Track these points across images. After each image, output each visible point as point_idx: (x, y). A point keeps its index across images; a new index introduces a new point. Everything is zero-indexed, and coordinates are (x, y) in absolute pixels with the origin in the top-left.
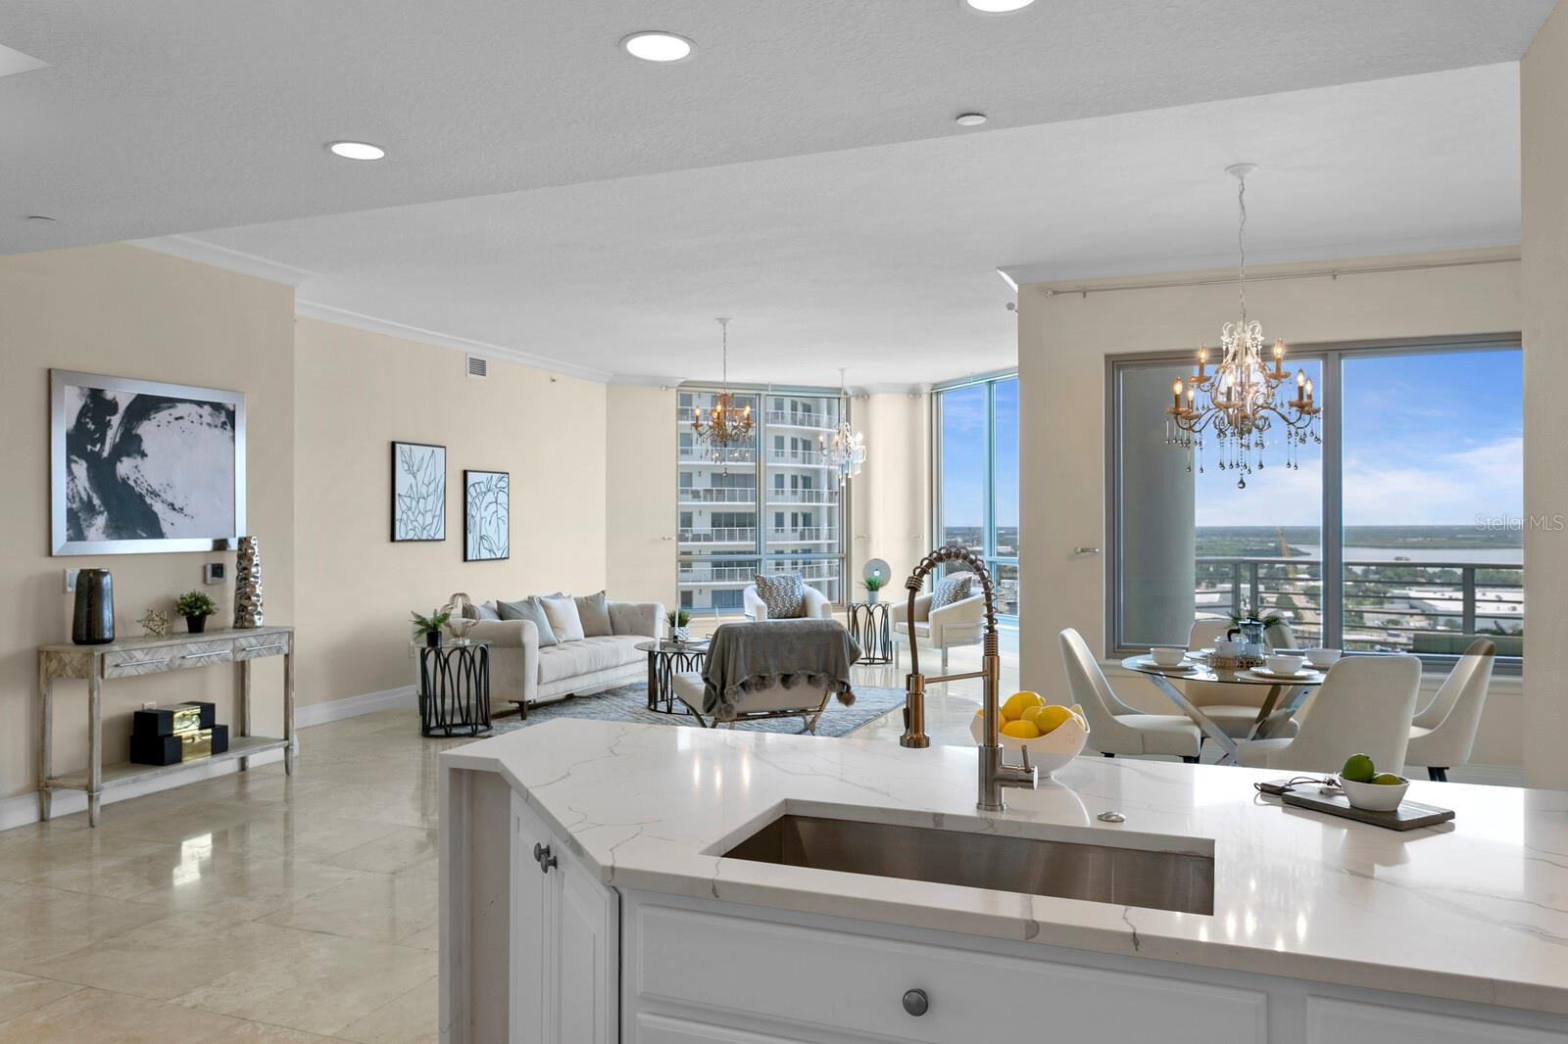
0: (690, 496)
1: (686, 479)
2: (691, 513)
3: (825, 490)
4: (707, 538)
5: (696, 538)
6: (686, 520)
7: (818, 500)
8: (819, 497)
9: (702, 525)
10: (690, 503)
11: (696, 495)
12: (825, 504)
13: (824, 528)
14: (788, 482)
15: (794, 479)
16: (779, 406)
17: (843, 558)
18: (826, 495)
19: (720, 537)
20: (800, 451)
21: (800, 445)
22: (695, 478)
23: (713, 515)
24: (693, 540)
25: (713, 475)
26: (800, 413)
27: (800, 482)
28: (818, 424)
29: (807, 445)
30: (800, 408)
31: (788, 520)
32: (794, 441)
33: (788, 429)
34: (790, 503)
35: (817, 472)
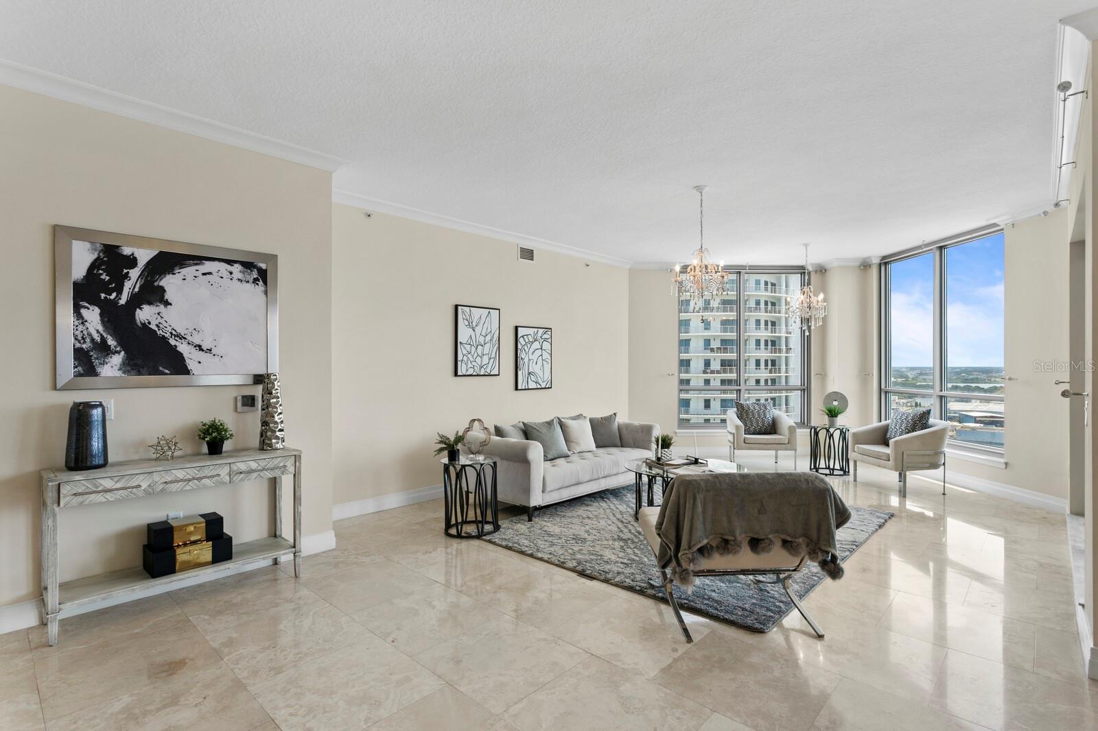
0: (709, 351)
1: (707, 342)
2: (710, 360)
3: (784, 347)
4: (718, 372)
5: (712, 372)
6: (707, 363)
7: (780, 353)
8: (780, 351)
9: (716, 365)
10: (709, 355)
11: (712, 350)
12: (784, 355)
13: (783, 367)
14: (762, 343)
15: (766, 341)
16: (758, 303)
17: (804, 390)
18: (784, 350)
19: (725, 372)
20: (770, 326)
21: (769, 324)
22: (712, 342)
23: (722, 360)
24: (710, 373)
25: (721, 340)
26: (769, 306)
27: (770, 343)
28: (779, 312)
29: (773, 324)
30: (769, 304)
31: (762, 363)
32: (766, 322)
33: (763, 316)
34: (764, 354)
35: (779, 338)
